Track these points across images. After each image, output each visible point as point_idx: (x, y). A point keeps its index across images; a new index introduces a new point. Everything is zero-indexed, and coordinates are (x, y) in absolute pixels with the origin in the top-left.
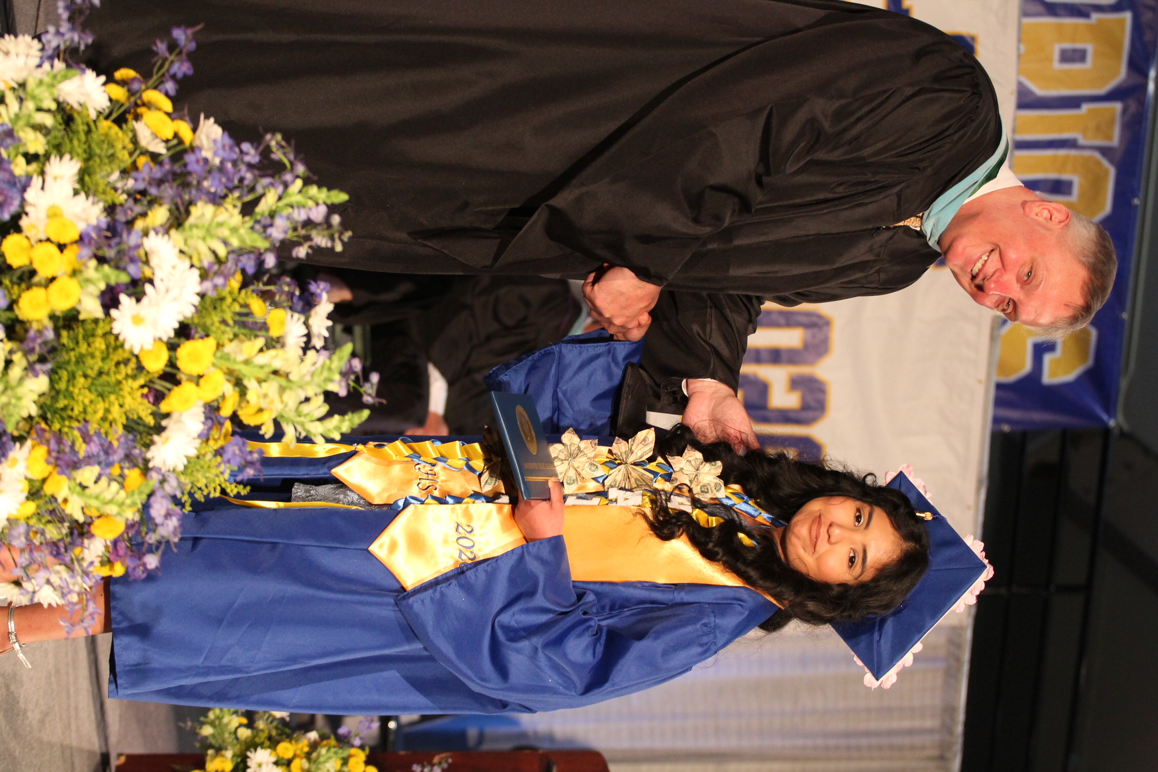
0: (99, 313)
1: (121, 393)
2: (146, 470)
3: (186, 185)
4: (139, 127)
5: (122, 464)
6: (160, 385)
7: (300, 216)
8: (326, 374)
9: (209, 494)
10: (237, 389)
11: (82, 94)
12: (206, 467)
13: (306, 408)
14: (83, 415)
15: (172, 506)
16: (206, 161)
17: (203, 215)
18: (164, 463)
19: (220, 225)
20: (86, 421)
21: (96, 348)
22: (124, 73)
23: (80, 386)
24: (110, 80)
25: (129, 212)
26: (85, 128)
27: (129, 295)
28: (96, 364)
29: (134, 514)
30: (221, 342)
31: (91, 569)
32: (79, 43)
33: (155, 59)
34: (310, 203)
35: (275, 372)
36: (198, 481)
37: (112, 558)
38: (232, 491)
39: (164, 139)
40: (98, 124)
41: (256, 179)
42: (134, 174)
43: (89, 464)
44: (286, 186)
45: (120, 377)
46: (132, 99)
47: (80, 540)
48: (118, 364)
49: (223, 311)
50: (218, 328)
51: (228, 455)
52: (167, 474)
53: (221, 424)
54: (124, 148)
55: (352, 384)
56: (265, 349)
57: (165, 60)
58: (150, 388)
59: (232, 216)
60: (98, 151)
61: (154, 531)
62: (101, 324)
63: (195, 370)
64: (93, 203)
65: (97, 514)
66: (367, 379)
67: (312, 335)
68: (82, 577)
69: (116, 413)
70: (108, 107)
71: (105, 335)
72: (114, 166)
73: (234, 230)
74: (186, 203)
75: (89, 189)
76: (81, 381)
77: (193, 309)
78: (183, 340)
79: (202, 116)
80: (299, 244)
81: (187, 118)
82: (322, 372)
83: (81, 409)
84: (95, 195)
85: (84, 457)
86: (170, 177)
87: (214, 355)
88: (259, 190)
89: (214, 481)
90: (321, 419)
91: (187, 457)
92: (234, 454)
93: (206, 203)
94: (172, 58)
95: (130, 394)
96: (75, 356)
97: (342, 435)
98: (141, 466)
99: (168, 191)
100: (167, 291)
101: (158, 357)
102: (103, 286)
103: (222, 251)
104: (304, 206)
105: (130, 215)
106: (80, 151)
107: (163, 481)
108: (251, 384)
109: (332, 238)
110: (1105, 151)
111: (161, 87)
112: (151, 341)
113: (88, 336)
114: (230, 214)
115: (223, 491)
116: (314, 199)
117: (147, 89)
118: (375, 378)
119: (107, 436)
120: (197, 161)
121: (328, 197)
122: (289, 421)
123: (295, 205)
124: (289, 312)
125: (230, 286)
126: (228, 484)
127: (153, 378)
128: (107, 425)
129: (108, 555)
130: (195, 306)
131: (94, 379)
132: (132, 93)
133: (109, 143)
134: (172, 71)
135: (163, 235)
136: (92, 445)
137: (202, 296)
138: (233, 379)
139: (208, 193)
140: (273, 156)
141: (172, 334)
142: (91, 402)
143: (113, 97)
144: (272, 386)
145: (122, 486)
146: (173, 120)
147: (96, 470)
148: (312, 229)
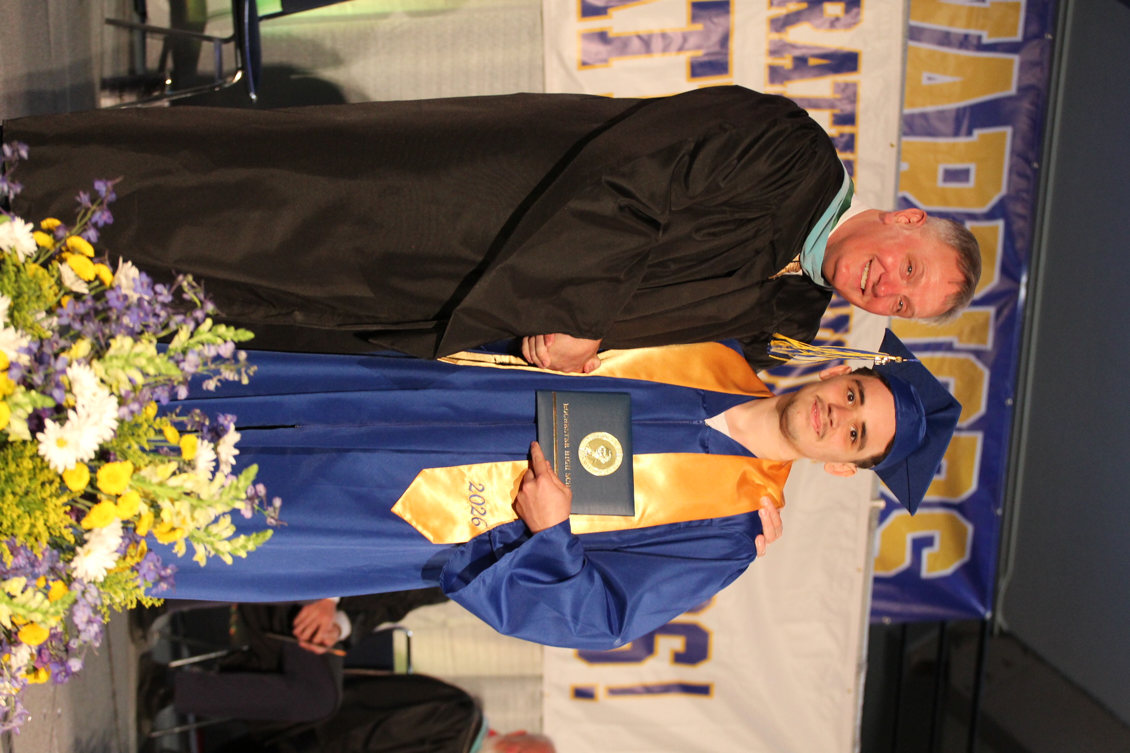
0: (27, 436)
1: (46, 509)
2: (69, 581)
3: (106, 320)
4: (64, 269)
5: (47, 577)
6: (82, 504)
7: (211, 352)
8: (233, 493)
9: (126, 605)
10: (152, 510)
11: (12, 239)
12: (124, 580)
13: (214, 529)
14: (11, 530)
15: (92, 615)
16: (126, 297)
17: (122, 346)
18: (86, 573)
19: (138, 355)
20: (12, 534)
21: (24, 468)
22: (50, 222)
23: (9, 502)
24: (37, 228)
25: (55, 345)
26: (15, 269)
27: (54, 421)
28: (23, 483)
29: (58, 623)
30: (138, 465)
31: (18, 675)
32: (9, 192)
33: (78, 209)
34: (219, 341)
35: (187, 494)
36: (116, 593)
37: (36, 666)
38: (147, 603)
39: (87, 280)
40: (26, 265)
41: (169, 317)
42: (59, 311)
43: (16, 575)
44: (198, 324)
45: (45, 495)
46: (58, 245)
47: (8, 647)
48: (43, 484)
49: (139, 436)
50: (134, 452)
51: (144, 570)
52: (87, 586)
53: (138, 543)
54: (50, 288)
55: (256, 507)
56: (177, 472)
57: (87, 209)
58: (72, 506)
59: (147, 348)
60: (25, 289)
61: (77, 637)
62: (29, 445)
63: (114, 491)
64: (22, 336)
65: (24, 622)
66: (270, 503)
67: (220, 460)
68: (9, 682)
69: (40, 527)
70: (35, 252)
71: (32, 458)
72: (42, 304)
73: (150, 360)
74: (106, 337)
75: (18, 323)
76: (10, 497)
77: (112, 433)
78: (103, 462)
79: (121, 260)
80: (209, 378)
81: (108, 263)
82: (229, 492)
83: (10, 524)
84: (24, 328)
85: (12, 569)
86: (92, 313)
87: (132, 477)
88: (173, 327)
89: (131, 594)
90: (229, 539)
91: (106, 569)
92: (149, 569)
93: (124, 336)
94: (94, 208)
95: (54, 510)
96: (5, 475)
97: (248, 553)
98: (65, 577)
99: (91, 326)
100: (88, 416)
101: (80, 478)
102: (30, 410)
103: (139, 379)
104: (213, 344)
105: (56, 348)
106: (9, 288)
107: (83, 593)
108: (165, 504)
109: (239, 373)
110: (978, 354)
111: (85, 234)
112: (74, 462)
113: (16, 458)
114: (147, 347)
115: (139, 603)
116: (223, 337)
117: (71, 235)
118: (277, 502)
119: (32, 550)
120: (118, 298)
121: (236, 335)
122: (199, 540)
123: (205, 341)
124: (200, 441)
125: (146, 413)
126: (144, 597)
127: (76, 497)
128: (32, 540)
129: (33, 663)
130: (114, 431)
131: (21, 497)
132: (57, 239)
133: (35, 284)
134: (94, 220)
135: (85, 366)
136: (20, 557)
137: (121, 421)
138: (148, 501)
139: (127, 327)
140: (185, 296)
141: (93, 456)
142: (19, 517)
143: (40, 244)
144: (183, 506)
145: (47, 596)
146: (94, 263)
147: (22, 581)
148: (220, 364)
